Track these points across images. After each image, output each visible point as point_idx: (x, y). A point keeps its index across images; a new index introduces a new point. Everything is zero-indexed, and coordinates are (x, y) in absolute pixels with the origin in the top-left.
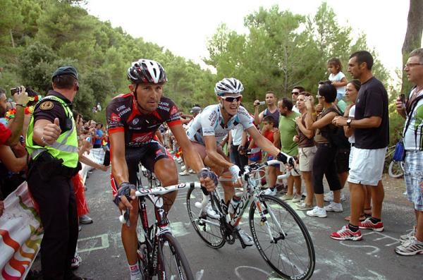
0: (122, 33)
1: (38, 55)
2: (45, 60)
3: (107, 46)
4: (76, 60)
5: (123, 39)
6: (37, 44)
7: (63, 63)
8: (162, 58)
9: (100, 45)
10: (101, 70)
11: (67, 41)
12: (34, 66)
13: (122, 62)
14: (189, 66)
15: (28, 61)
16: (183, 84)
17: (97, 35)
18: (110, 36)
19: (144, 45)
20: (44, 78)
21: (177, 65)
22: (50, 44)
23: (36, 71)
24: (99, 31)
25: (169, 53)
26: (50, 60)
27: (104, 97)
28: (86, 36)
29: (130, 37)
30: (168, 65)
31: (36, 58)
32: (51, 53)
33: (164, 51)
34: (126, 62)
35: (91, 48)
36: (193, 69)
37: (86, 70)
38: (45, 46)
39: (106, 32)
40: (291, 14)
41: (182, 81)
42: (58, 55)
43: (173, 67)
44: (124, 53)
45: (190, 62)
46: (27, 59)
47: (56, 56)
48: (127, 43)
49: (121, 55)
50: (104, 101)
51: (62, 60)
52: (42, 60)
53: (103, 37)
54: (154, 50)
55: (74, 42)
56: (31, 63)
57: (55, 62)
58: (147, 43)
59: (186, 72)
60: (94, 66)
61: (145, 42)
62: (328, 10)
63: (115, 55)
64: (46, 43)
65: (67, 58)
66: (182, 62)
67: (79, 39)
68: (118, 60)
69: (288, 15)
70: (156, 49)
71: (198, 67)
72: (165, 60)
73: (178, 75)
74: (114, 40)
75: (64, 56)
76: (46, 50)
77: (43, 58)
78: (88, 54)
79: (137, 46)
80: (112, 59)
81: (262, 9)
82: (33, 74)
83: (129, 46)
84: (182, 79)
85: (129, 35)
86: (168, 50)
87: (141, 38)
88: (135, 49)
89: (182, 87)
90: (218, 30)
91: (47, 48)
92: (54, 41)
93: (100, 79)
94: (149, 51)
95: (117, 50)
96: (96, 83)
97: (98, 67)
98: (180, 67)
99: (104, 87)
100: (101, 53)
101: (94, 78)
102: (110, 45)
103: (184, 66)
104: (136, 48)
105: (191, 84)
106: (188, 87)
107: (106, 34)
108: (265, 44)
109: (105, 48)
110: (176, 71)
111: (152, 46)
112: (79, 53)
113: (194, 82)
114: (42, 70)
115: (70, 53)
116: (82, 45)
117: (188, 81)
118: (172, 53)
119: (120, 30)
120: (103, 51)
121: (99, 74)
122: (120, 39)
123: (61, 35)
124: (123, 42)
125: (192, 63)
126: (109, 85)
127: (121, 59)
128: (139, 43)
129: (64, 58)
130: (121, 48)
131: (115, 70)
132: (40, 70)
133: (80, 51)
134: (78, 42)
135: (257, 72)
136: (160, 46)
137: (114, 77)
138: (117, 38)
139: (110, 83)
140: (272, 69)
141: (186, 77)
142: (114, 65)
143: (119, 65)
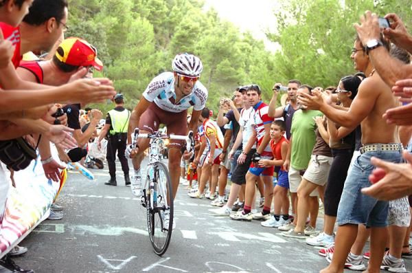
8: (200, 21)
13: (128, 15)
14: (246, 41)
16: (225, 69)
21: (220, 35)
25: (214, 15)
30: (207, 34)
34: (135, 18)
36: (251, 48)
41: (226, 65)
43: (212, 39)
45: (248, 34)
54: (188, 4)
59: (235, 51)
66: (229, 32)
68: (122, 11)
71: (260, 46)
73: (220, 53)
84: (226, 61)
89: (223, 74)
94: (179, 3)
98: (225, 39)
103: (233, 40)
105: (242, 72)
106: (235, 76)
110: (218, 46)
117: (237, 67)
125: (250, 38)
126: (101, 51)
131: (116, 27)
137: (111, 40)
139: (103, 48)
141: (235, 58)
142: (115, 20)
143: (122, 20)
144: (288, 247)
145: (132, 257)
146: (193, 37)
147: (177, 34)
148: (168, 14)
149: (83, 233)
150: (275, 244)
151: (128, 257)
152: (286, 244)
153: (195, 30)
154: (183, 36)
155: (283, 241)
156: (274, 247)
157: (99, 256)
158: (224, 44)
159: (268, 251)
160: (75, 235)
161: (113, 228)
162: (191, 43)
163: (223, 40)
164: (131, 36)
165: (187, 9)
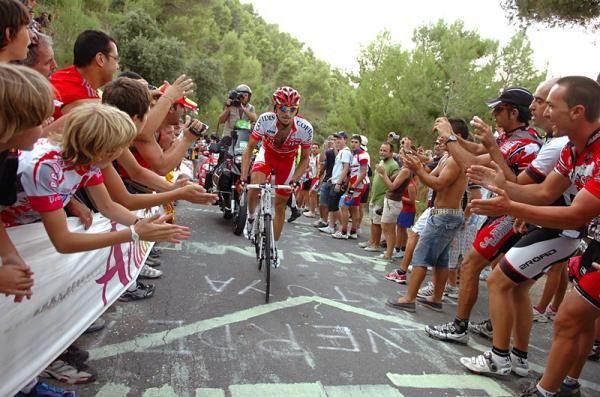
0: (252, 13)
1: (138, 26)
2: (144, 35)
3: (228, 27)
4: (184, 43)
5: (251, 22)
6: (138, 12)
7: (167, 43)
8: (299, 60)
9: (218, 24)
10: (211, 60)
11: (176, 14)
12: (130, 40)
13: (242, 55)
14: (334, 77)
15: (124, 32)
16: (317, 100)
17: (217, 10)
18: (234, 14)
19: (278, 36)
20: (139, 57)
21: (314, 73)
22: (155, 14)
23: (132, 47)
24: (222, 5)
25: (310, 54)
26: (151, 36)
27: (209, 98)
28: (203, 11)
29: (261, 21)
30: (304, 71)
31: (134, 30)
32: (154, 26)
33: (304, 49)
34: (248, 55)
35: (206, 30)
36: (338, 82)
37: (194, 55)
38: (149, 16)
39: (231, 8)
40: (478, 37)
41: (317, 97)
42: (162, 31)
43: (308, 75)
44: (249, 42)
45: (336, 71)
46: (123, 28)
47: (159, 31)
48: (255, 29)
49: (242, 43)
50: (208, 102)
51: (166, 40)
52: (141, 34)
53: (225, 13)
54: (290, 44)
55: (186, 18)
56: (127, 36)
57: (157, 40)
58: (283, 34)
59: (325, 85)
60: (204, 52)
61: (280, 32)
62: (525, 43)
63: (234, 44)
64: (150, 11)
65: (173, 38)
66: (322, 70)
67: (194, 14)
68: (236, 51)
69: (473, 37)
70: (293, 43)
71: (346, 81)
72: (301, 63)
73: (313, 87)
74: (239, 20)
75: (170, 34)
76: (148, 21)
77: (143, 31)
78: (201, 36)
79: (267, 35)
80: (230, 48)
81: (441, 21)
82: (127, 50)
83: (258, 33)
84: (318, 94)
85: (260, 18)
86: (309, 49)
87: (277, 26)
88: (264, 40)
89: (316, 103)
90: (378, 38)
91: (150, 19)
92: (160, 11)
93: (208, 73)
94: (283, 44)
95: (239, 37)
96: (203, 76)
97: (209, 55)
98: (318, 76)
99: (211, 84)
100: (218, 36)
101: (202, 69)
102: (232, 27)
103: (325, 76)
104: (267, 37)
105: (330, 102)
106: (324, 106)
107: (229, 11)
108: (427, 73)
109: (225, 29)
110: (313, 81)
111: (289, 39)
112: (189, 33)
113: (335, 100)
114: (139, 46)
115: (178, 32)
116: (196, 22)
117: (326, 98)
118: (314, 55)
119: (250, 8)
120: (221, 33)
121: (209, 65)
122: (247, 21)
123: (170, 4)
124: (250, 26)
125: (339, 74)
126: (219, 83)
127: (242, 50)
128: (271, 31)
129: (169, 38)
130: (245, 35)
131: (231, 63)
132: (136, 46)
133: (192, 31)
134: (190, 18)
135: (407, 107)
136: (300, 41)
137: (228, 73)
138: (243, 20)
139: (221, 80)
140: (429, 107)
141: (325, 92)
142: (230, 57)
143: (237, 58)
144: (353, 269)
145: (232, 279)
146: (292, 72)
147: (280, 70)
148: (274, 52)
149: (196, 251)
150: (344, 265)
151: (228, 278)
152: (352, 265)
153: (294, 67)
154: (285, 72)
155: (350, 262)
156: (342, 268)
157: (206, 277)
158: (316, 80)
159: (337, 273)
160: (190, 254)
161: (220, 247)
162: (291, 78)
163: (316, 77)
164: (243, 71)
165: (289, 49)
